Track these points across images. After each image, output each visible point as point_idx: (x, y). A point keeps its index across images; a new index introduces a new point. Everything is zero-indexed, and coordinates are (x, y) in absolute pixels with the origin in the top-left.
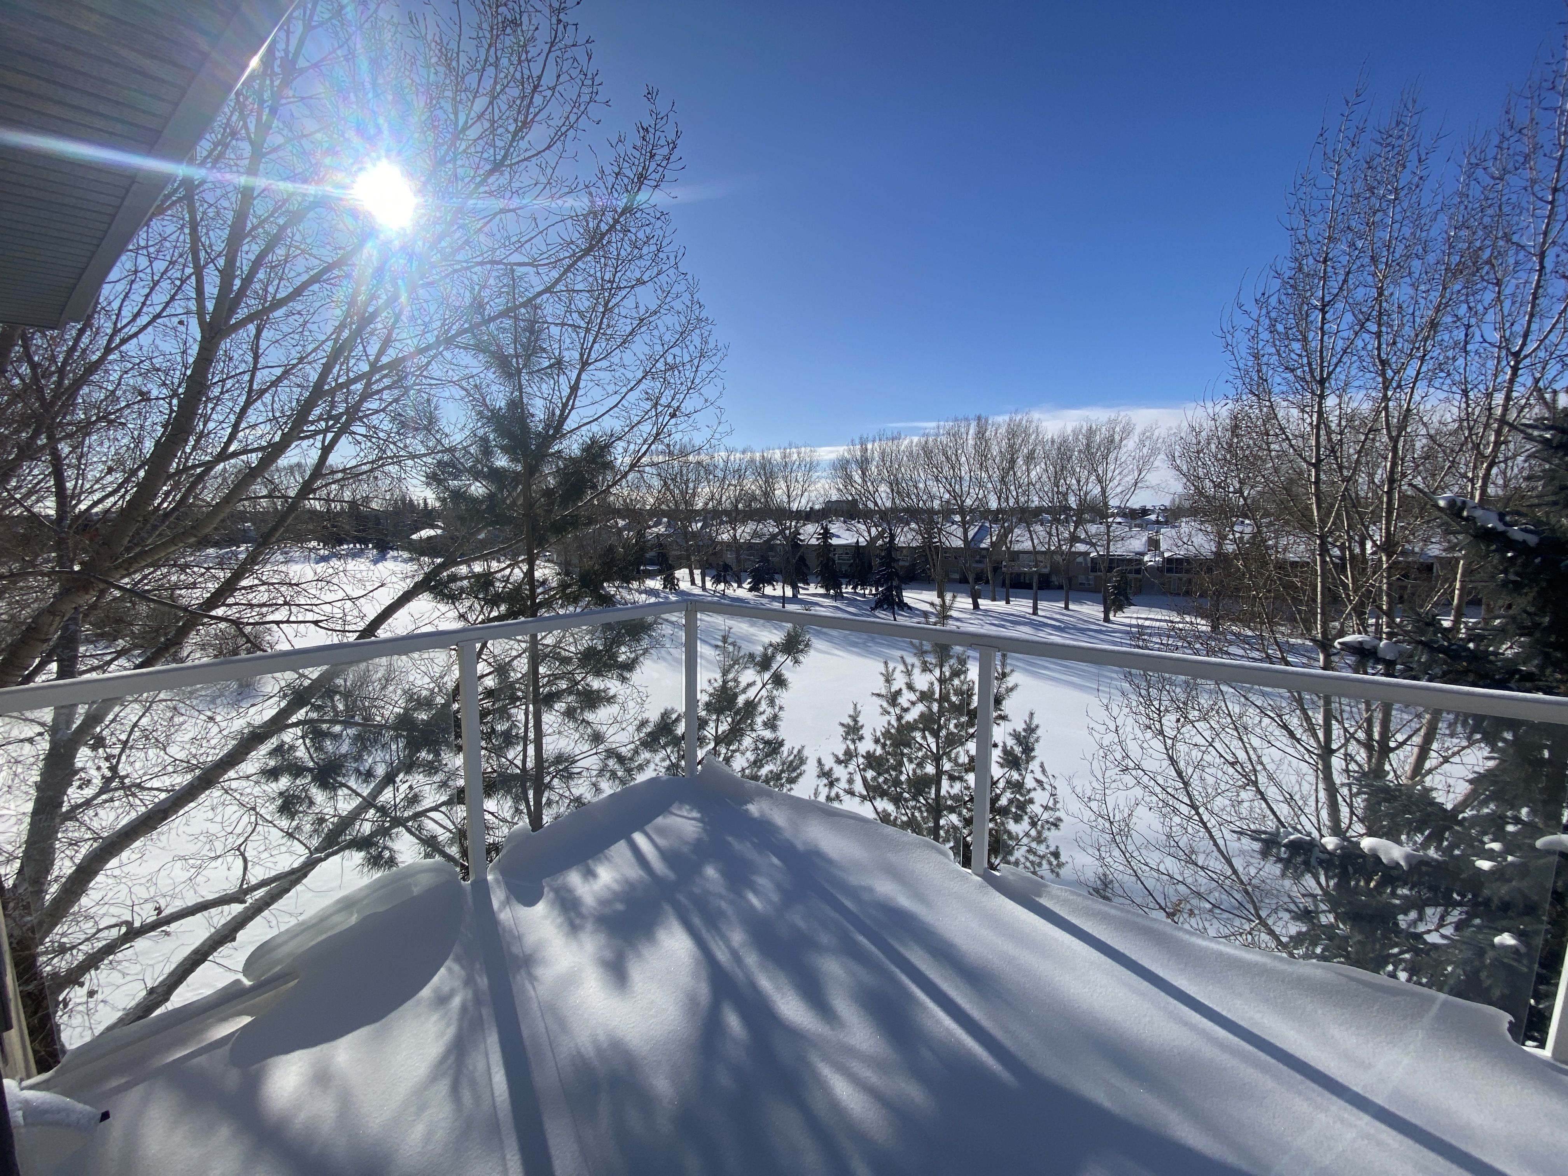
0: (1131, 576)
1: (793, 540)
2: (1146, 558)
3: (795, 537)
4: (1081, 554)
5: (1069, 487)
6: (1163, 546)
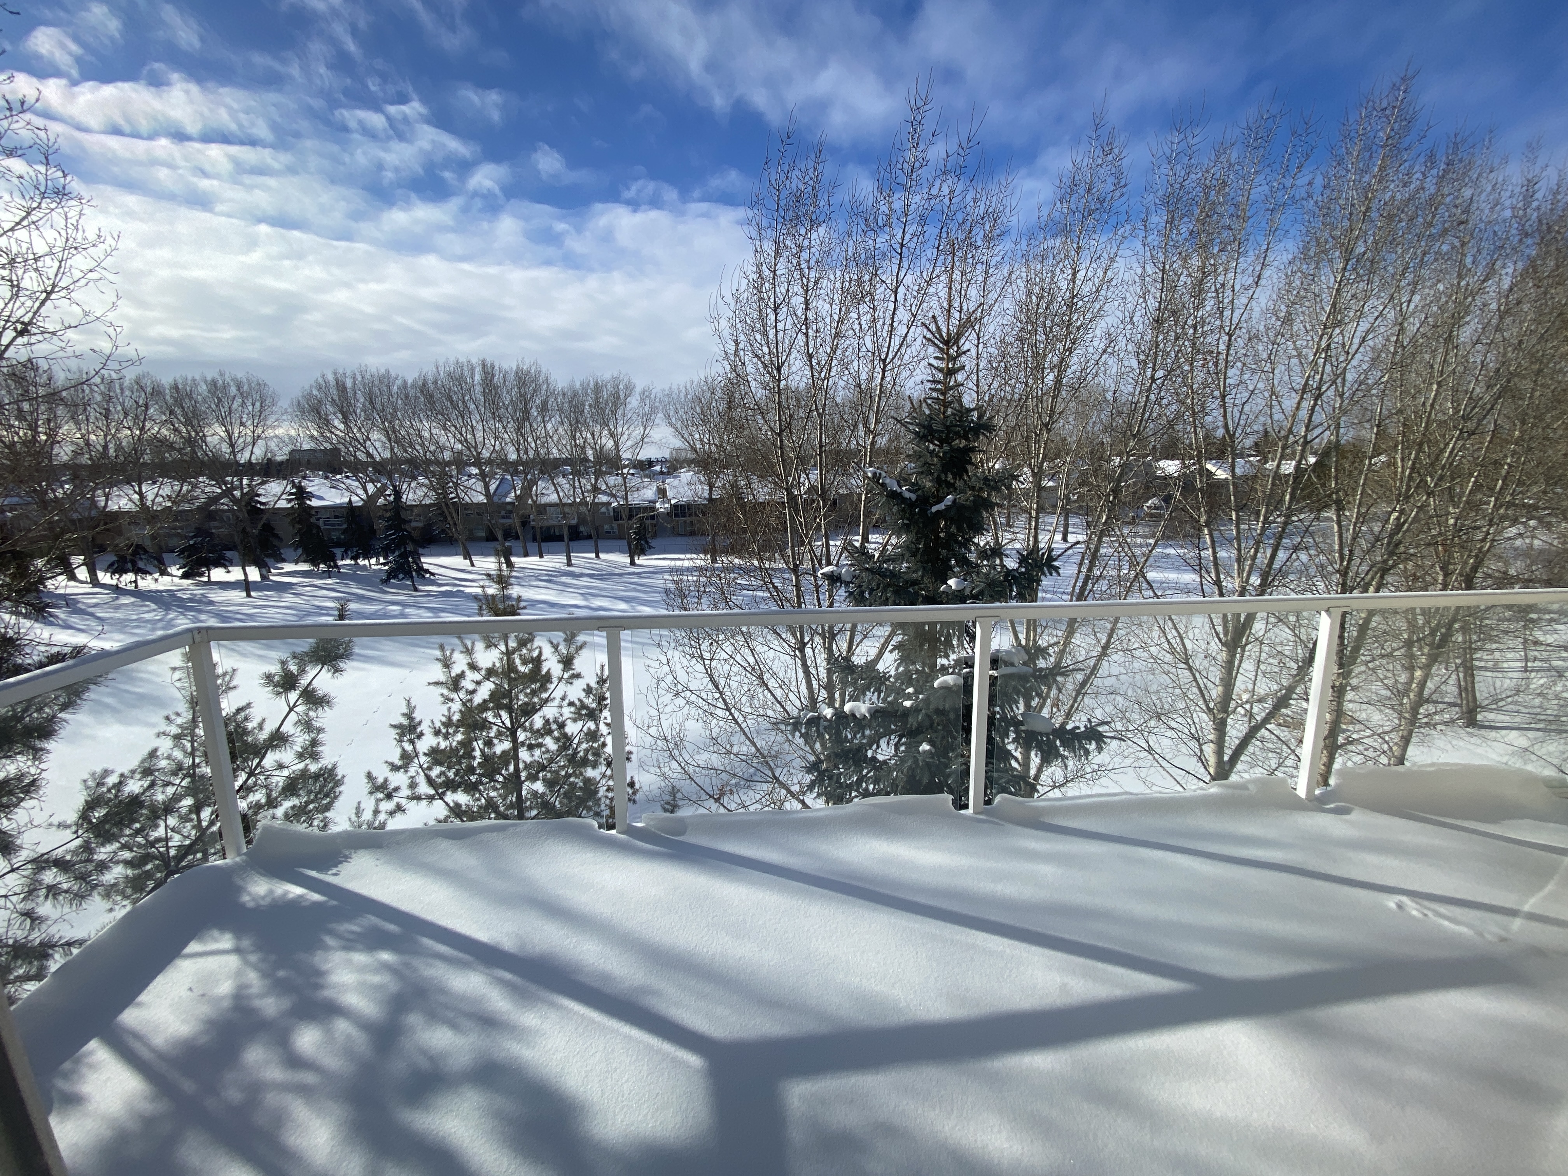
0: (648, 522)
1: (248, 504)
2: (658, 505)
3: (252, 499)
4: (603, 504)
5: (585, 439)
6: (670, 494)
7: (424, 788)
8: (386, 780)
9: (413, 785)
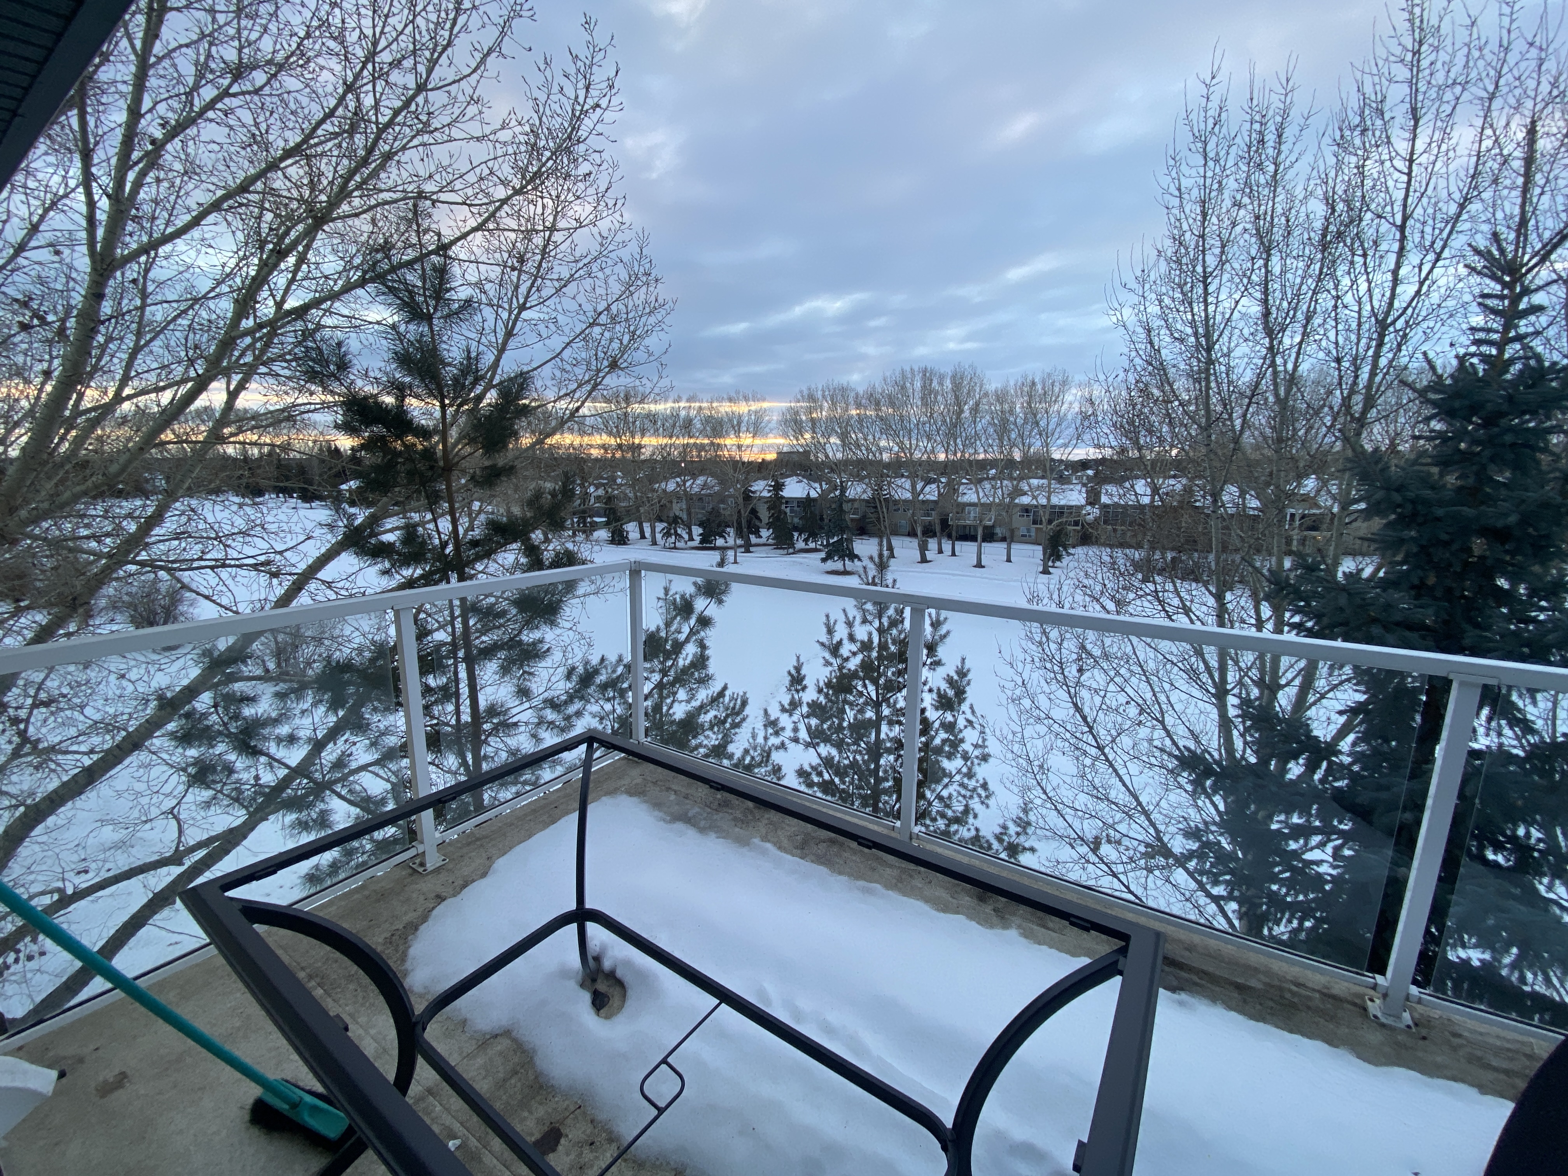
0: (1071, 528)
1: (745, 493)
2: (1086, 511)
3: (747, 490)
4: (1023, 506)
7: (803, 734)
8: (777, 720)
9: (796, 730)
